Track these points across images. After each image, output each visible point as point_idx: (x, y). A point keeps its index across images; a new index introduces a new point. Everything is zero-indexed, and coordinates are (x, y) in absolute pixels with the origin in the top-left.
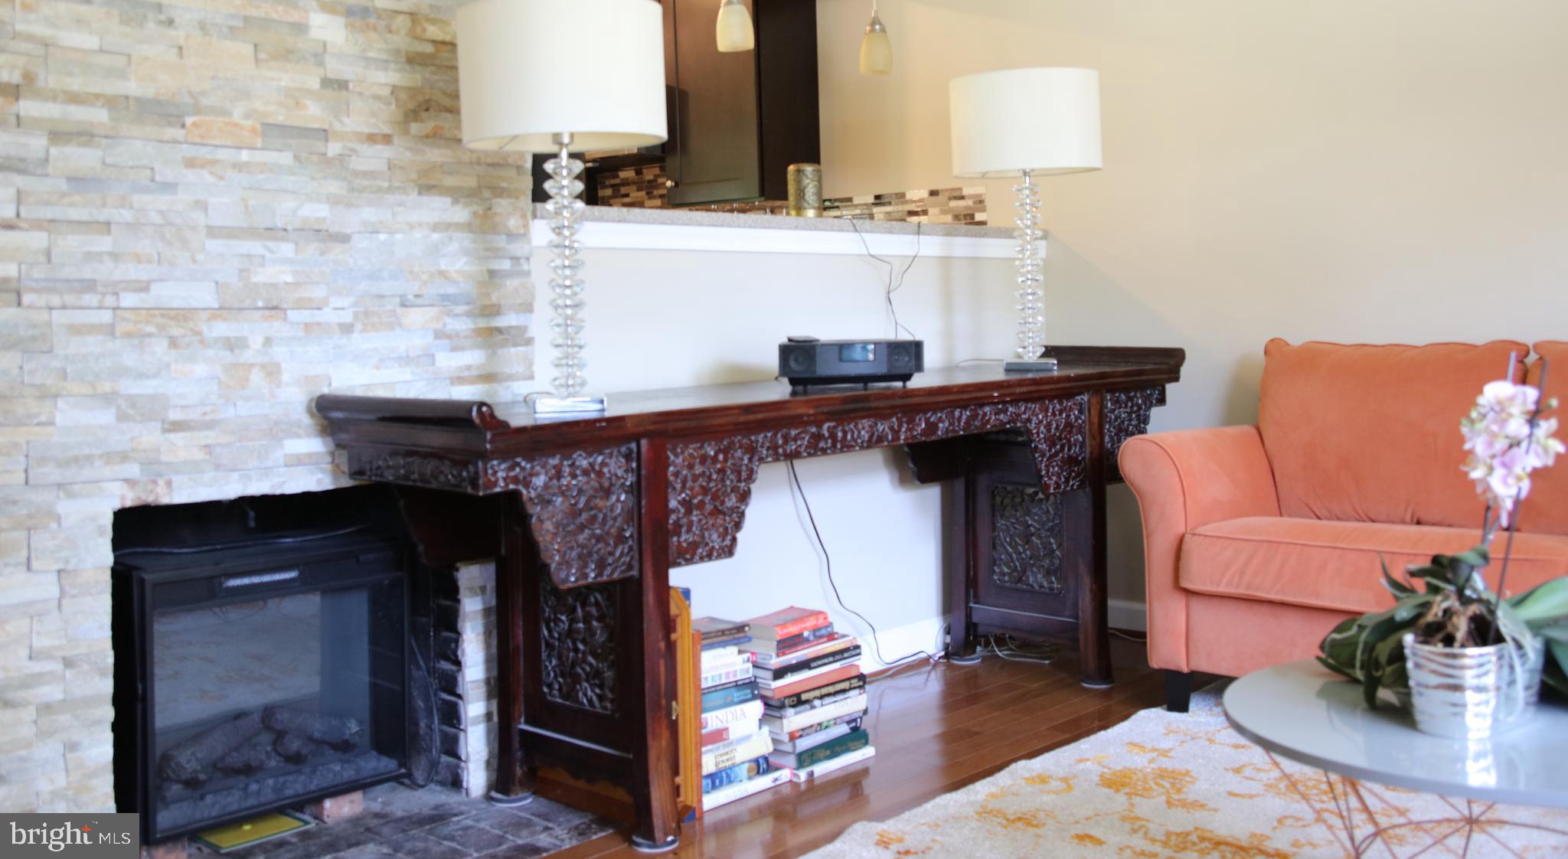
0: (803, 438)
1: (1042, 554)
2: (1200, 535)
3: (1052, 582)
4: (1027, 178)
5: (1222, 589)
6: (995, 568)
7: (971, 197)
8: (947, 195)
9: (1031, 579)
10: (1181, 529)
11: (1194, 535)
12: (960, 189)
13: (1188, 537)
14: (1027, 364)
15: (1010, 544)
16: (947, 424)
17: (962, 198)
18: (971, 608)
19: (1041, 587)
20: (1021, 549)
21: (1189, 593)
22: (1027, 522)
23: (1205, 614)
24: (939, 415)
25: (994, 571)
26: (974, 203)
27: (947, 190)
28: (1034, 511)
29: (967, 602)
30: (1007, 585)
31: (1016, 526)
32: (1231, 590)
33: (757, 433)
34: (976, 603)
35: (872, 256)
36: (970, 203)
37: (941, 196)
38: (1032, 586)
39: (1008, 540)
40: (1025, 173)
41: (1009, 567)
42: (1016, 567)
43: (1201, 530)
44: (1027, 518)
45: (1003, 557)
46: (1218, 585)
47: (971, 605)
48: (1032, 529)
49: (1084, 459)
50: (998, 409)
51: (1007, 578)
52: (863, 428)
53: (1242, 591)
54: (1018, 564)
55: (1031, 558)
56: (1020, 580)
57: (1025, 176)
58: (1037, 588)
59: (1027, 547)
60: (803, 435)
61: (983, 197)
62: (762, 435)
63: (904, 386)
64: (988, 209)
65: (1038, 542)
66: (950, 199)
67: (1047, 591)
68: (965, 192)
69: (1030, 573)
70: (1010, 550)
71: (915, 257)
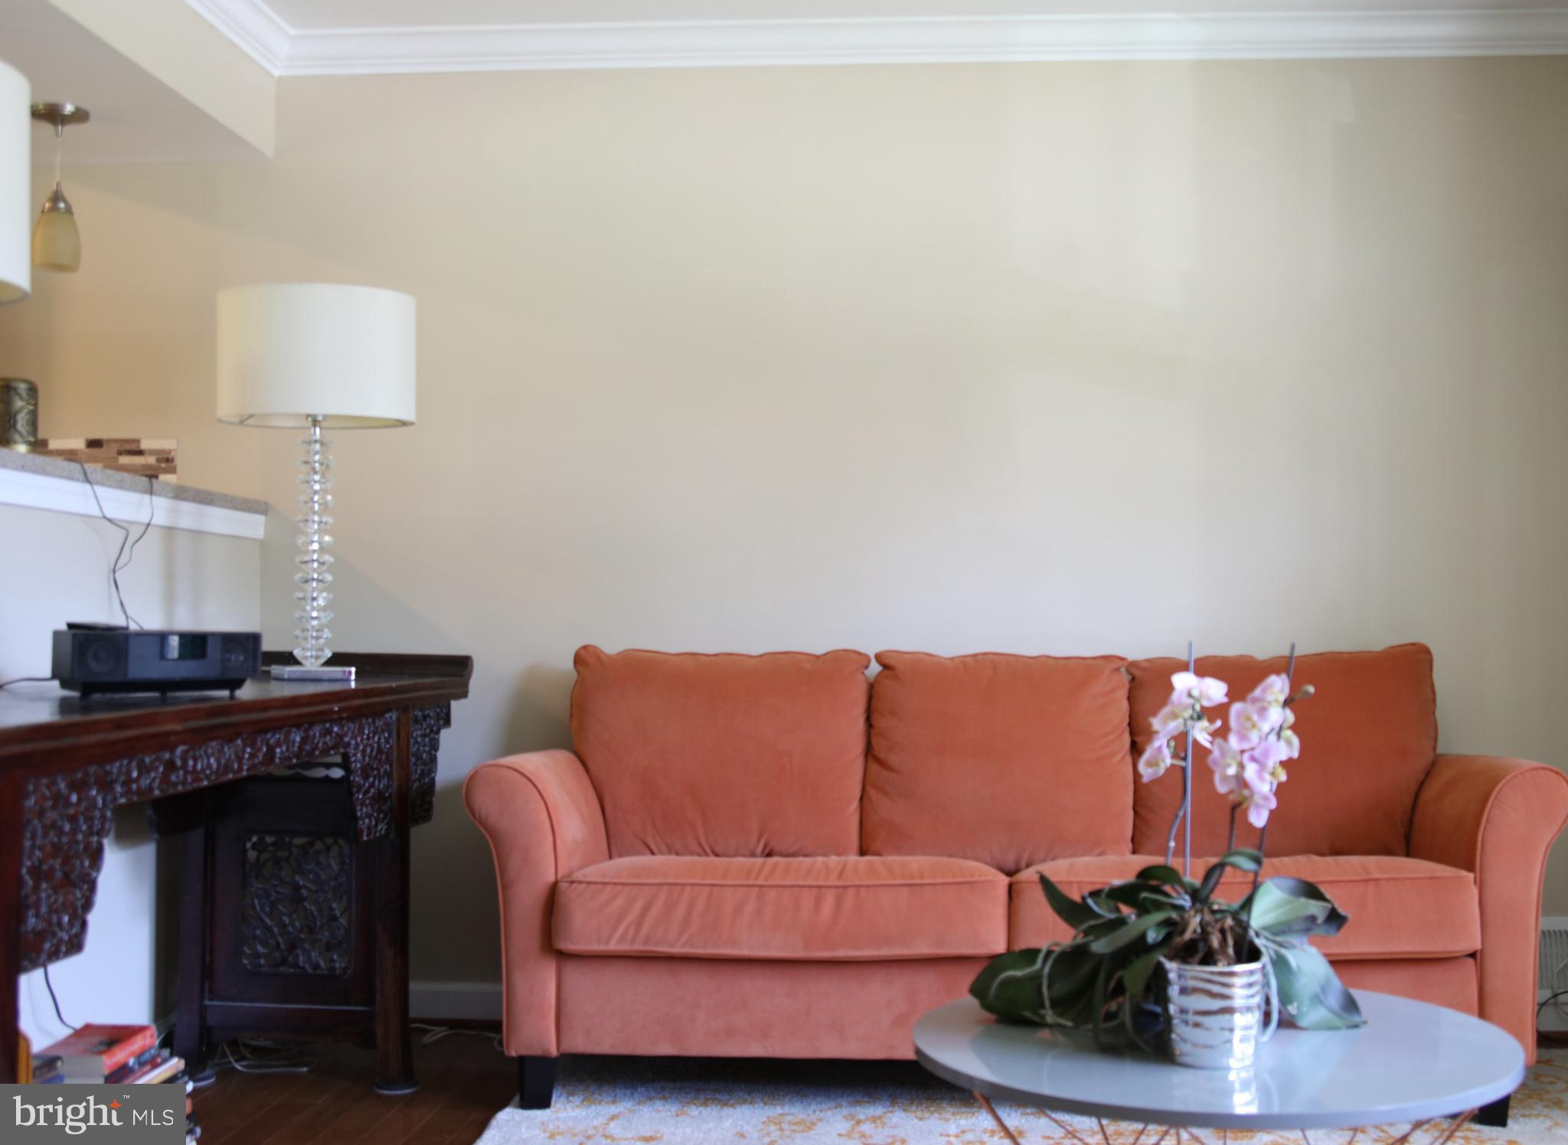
0: (157, 768)
1: (318, 924)
2: (580, 882)
3: (333, 961)
4: (318, 430)
5: (613, 946)
6: (245, 948)
7: (152, 452)
8: (115, 447)
9: (301, 959)
10: (551, 878)
11: (572, 882)
12: (138, 441)
13: (563, 886)
14: (309, 672)
15: (270, 915)
16: (284, 748)
17: (140, 453)
18: (206, 1006)
19: (316, 966)
20: (286, 920)
21: (563, 956)
22: (296, 883)
23: (583, 982)
24: (278, 736)
25: (243, 952)
26: (158, 460)
27: (116, 441)
28: (309, 867)
29: (202, 999)
30: (265, 969)
31: (279, 889)
32: (625, 947)
33: (111, 761)
34: (211, 999)
35: (109, 520)
36: (151, 460)
37: (105, 448)
38: (303, 968)
39: (267, 909)
40: (315, 422)
41: (265, 945)
42: (278, 944)
43: (578, 875)
44: (297, 878)
45: (258, 932)
46: (607, 942)
47: (207, 1002)
48: (304, 892)
49: (390, 795)
50: (326, 728)
51: (262, 961)
52: (213, 754)
53: (638, 947)
54: (281, 940)
55: (301, 931)
56: (284, 961)
57: (315, 426)
58: (310, 971)
59: (294, 916)
60: (157, 764)
61: (173, 454)
62: (117, 764)
63: (232, 697)
64: (179, 469)
65: (313, 908)
66: (120, 453)
67: (326, 972)
68: (145, 445)
69: (299, 952)
70: (269, 922)
71: (148, 525)
